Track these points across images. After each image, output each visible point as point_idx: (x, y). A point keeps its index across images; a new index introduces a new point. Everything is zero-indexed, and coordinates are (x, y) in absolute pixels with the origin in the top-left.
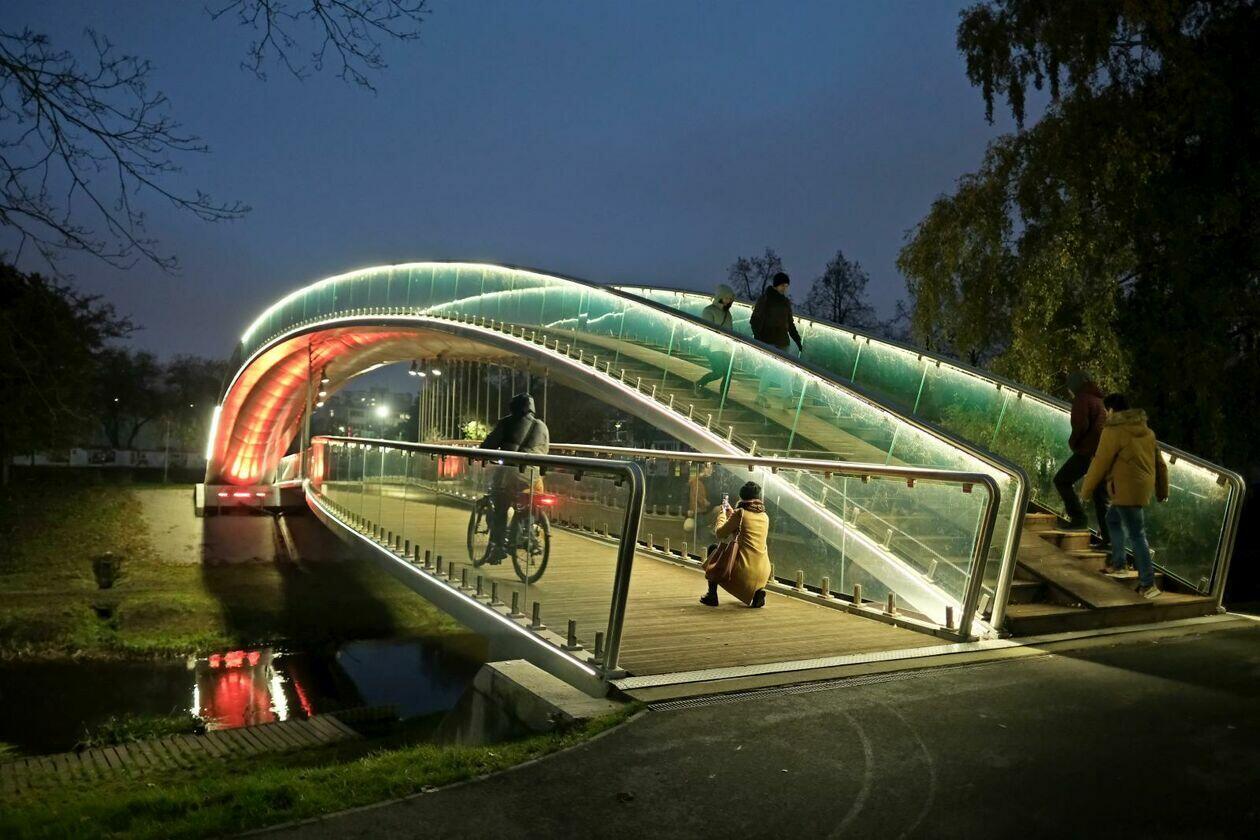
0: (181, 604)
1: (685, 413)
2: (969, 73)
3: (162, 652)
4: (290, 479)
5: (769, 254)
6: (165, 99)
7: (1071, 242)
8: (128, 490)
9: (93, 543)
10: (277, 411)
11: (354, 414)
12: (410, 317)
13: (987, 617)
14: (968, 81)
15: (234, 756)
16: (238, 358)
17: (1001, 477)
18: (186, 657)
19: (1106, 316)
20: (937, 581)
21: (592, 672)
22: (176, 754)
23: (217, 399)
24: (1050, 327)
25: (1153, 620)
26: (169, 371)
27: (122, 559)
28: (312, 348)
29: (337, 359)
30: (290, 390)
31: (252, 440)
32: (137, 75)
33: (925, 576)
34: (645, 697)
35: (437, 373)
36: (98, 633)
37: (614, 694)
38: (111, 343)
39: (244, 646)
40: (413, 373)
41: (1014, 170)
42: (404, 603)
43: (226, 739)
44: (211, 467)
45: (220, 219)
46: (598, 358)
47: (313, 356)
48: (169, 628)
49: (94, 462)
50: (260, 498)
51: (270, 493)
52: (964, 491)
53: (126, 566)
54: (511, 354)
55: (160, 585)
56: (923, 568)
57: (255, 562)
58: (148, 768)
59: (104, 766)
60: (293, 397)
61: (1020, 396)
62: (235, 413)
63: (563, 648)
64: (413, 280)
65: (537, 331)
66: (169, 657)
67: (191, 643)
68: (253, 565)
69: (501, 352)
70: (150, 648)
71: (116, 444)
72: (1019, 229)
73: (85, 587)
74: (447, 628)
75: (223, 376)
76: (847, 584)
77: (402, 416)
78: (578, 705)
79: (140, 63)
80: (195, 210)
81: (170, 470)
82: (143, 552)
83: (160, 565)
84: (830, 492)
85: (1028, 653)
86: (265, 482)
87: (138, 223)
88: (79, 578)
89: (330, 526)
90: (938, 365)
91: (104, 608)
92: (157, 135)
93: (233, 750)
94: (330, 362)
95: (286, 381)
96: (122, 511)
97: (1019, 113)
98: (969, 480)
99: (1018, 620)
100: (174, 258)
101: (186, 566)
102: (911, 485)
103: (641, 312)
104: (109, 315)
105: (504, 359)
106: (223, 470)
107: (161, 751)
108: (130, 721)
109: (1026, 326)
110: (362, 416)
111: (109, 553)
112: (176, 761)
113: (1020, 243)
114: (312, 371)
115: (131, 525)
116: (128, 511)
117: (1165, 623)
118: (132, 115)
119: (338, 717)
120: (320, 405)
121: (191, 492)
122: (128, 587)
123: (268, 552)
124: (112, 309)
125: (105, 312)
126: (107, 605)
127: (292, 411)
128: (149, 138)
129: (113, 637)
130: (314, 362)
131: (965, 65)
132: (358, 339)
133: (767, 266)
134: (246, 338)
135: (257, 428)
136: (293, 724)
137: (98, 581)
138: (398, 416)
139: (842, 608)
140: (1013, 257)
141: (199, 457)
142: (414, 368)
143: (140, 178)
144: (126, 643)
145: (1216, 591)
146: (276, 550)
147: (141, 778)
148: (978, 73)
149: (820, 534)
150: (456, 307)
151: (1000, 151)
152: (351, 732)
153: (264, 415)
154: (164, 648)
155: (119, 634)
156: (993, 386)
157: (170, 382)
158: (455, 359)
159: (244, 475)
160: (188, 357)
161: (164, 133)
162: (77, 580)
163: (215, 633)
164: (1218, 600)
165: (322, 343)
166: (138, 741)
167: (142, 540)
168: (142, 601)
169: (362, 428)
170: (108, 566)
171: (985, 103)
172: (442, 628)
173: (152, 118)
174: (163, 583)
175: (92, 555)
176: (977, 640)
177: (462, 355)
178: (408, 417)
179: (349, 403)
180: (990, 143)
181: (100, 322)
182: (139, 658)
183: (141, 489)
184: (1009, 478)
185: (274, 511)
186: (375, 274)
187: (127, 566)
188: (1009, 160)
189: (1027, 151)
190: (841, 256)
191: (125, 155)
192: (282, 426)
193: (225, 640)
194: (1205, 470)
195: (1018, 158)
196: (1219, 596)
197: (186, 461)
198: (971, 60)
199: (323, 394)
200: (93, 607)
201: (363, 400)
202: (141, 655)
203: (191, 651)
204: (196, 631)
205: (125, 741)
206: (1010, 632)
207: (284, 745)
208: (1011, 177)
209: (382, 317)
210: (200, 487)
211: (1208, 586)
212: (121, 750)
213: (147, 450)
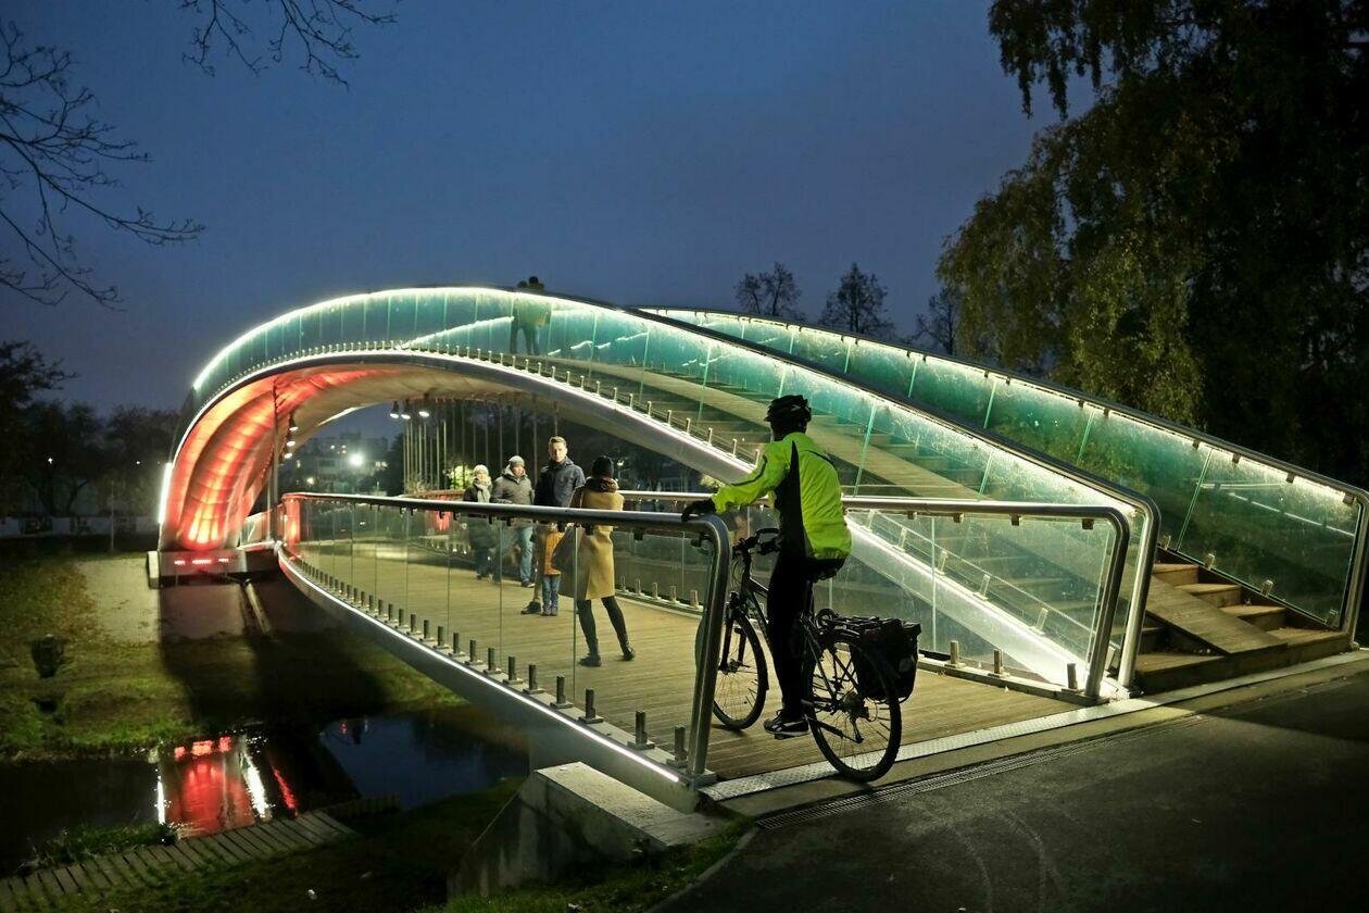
0: (138, 690)
1: (728, 449)
2: (1004, 61)
3: (118, 748)
4: (256, 542)
5: (779, 269)
6: (90, 96)
7: (1134, 241)
8: (69, 563)
9: (31, 625)
10: (238, 465)
11: (323, 464)
12: (391, 352)
13: (1114, 673)
14: (1002, 70)
15: (212, 868)
16: (191, 407)
17: (1126, 509)
18: (147, 752)
19: (1175, 321)
20: (1050, 632)
21: (674, 779)
22: (143, 871)
23: (168, 455)
24: (1116, 337)
25: (1288, 664)
26: (109, 426)
27: (65, 642)
28: (277, 393)
29: (306, 404)
30: (253, 441)
31: (212, 500)
32: (55, 71)
33: (1033, 628)
34: (749, 809)
35: (424, 414)
36: (41, 730)
37: (705, 806)
38: (40, 396)
39: (213, 735)
40: (395, 416)
41: (1064, 163)
42: (396, 675)
43: (201, 848)
44: (165, 532)
45: (166, 242)
46: (619, 390)
47: (279, 401)
48: (125, 719)
49: (26, 533)
50: (224, 564)
51: (235, 557)
52: (1084, 527)
53: (70, 650)
54: (511, 389)
55: (113, 670)
56: (1030, 620)
57: (220, 636)
58: (108, 890)
59: (57, 891)
60: (257, 448)
61: (1106, 413)
62: (189, 470)
63: (630, 747)
64: (393, 310)
65: (543, 362)
66: (126, 750)
67: (151, 735)
68: (216, 642)
69: (500, 388)
70: (104, 744)
71: (53, 512)
72: (1071, 227)
73: (23, 677)
74: (446, 699)
75: (173, 428)
76: (940, 639)
77: (378, 464)
78: (668, 825)
79: (58, 54)
80: (137, 232)
81: (117, 537)
82: (90, 632)
83: (112, 646)
84: (910, 535)
85: (1171, 716)
86: (228, 546)
87: (65, 249)
88: (15, 666)
89: (312, 597)
90: (1008, 383)
91: (48, 700)
92: (86, 142)
93: (209, 861)
94: (297, 407)
95: (248, 431)
96: (63, 587)
97: (1060, 101)
98: (1089, 515)
99: (1149, 675)
100: (112, 289)
101: (140, 646)
102: (1015, 522)
103: (669, 334)
104: (36, 364)
105: (504, 395)
106: (178, 534)
107: (124, 867)
108: (85, 834)
109: (1086, 335)
110: (333, 465)
111: (49, 635)
112: (142, 880)
113: (1071, 244)
114: (277, 418)
115: (75, 602)
116: (69, 586)
117: (1300, 665)
118: (52, 118)
119: (331, 814)
120: (288, 456)
121: (144, 561)
122: (74, 674)
123: (236, 625)
124: (39, 357)
125: (31, 362)
126: (49, 696)
127: (256, 464)
128: (74, 146)
129: (59, 734)
130: (280, 408)
131: (999, 52)
132: (329, 379)
133: (776, 283)
134: (198, 383)
135: (216, 486)
136: (278, 824)
137: (39, 669)
138: (374, 464)
139: (938, 670)
140: (1062, 261)
141: (150, 520)
142: (395, 410)
143: (65, 194)
144: (75, 740)
145: (1347, 625)
146: (245, 622)
147: (100, 903)
148: (1012, 61)
149: (904, 585)
150: (444, 339)
151: (1048, 144)
152: (346, 830)
153: (223, 470)
154: (120, 743)
155: (66, 730)
156: (1074, 403)
157: (111, 437)
158: (444, 398)
159: (203, 539)
160: (132, 408)
161: (94, 139)
162: (15, 669)
163: (180, 721)
164: (1350, 635)
165: (288, 386)
166: (96, 856)
167: (88, 618)
168: (93, 690)
169: (335, 479)
170: (49, 651)
171: (1021, 93)
172: (440, 700)
173: (76, 121)
174: (115, 668)
175: (30, 639)
176: (1107, 702)
177: (452, 392)
178: (384, 464)
179: (317, 452)
180: (1036, 134)
181: (26, 373)
182: (91, 757)
183: (84, 561)
184: (1133, 510)
185: (240, 578)
186: (348, 304)
187: (74, 650)
188: (1059, 153)
189: (1079, 141)
190: (855, 269)
191: (47, 167)
192: (245, 481)
193: (191, 729)
194: (1328, 488)
195: (1069, 150)
196: (1351, 631)
197: (135, 526)
198: (1005, 46)
199: (291, 444)
200: (33, 700)
201: (333, 447)
202: (92, 753)
203: (152, 745)
204: (158, 720)
205: (81, 858)
206: (1142, 688)
207: (269, 851)
208: (1062, 172)
209: (359, 353)
210: (153, 555)
211: (1338, 619)
212: (76, 869)
213: (89, 516)
